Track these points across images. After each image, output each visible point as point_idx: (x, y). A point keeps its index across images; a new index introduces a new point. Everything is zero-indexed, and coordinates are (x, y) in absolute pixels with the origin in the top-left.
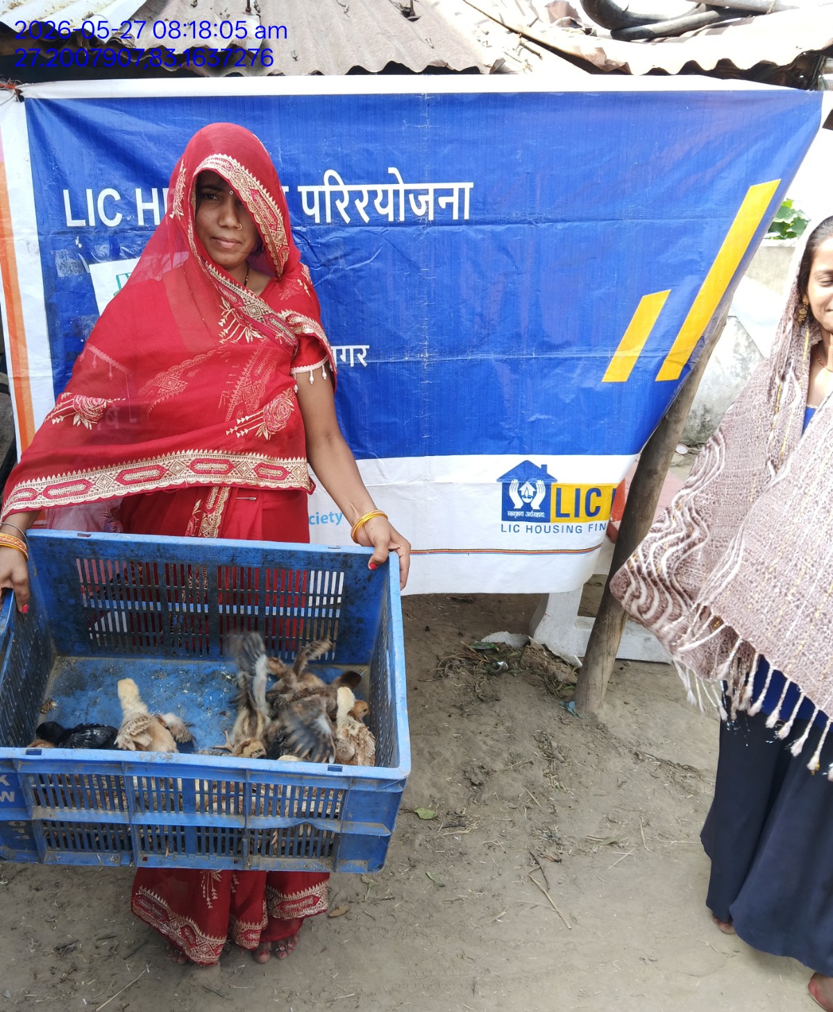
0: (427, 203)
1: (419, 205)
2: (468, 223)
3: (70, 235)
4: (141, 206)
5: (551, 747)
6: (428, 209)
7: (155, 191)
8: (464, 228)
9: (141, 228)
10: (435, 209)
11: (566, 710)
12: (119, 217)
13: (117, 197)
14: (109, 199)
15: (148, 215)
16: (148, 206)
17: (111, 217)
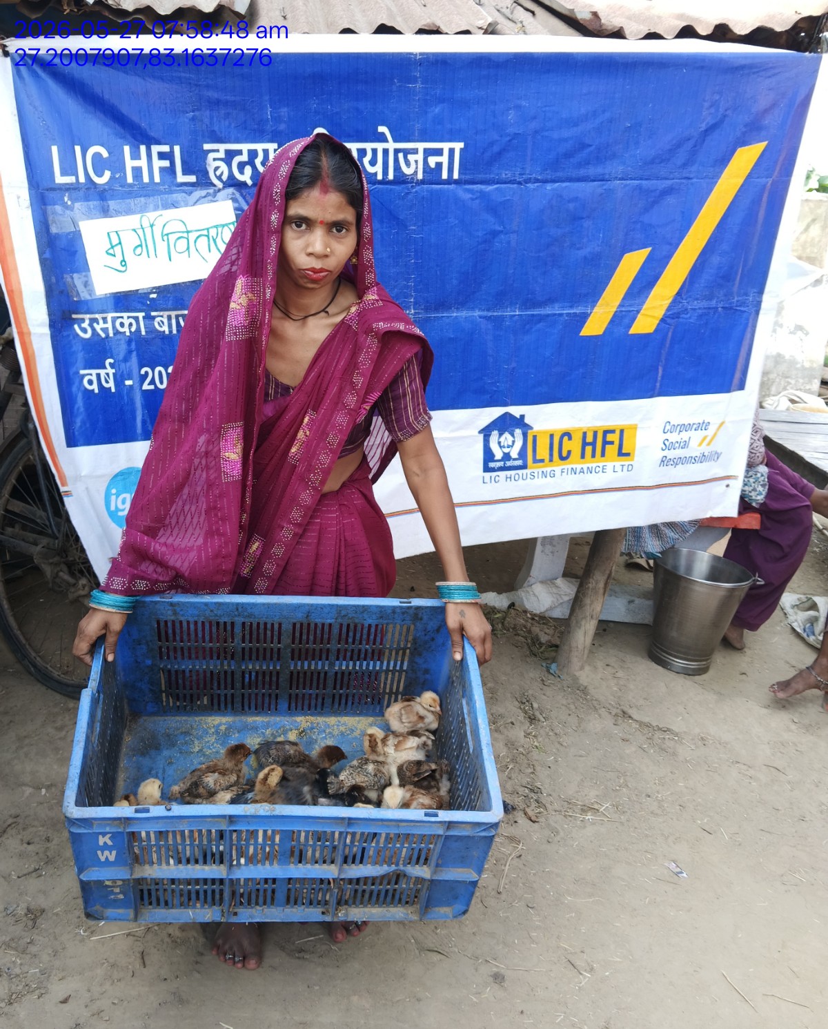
0: (416, 162)
1: (408, 164)
2: (456, 182)
3: (59, 191)
4: (130, 164)
5: (532, 707)
6: (417, 168)
7: (143, 148)
8: (452, 187)
9: (130, 185)
10: (424, 168)
11: (548, 671)
12: (107, 174)
13: (105, 154)
14: (97, 156)
15: (137, 172)
16: (136, 163)
17: (100, 175)
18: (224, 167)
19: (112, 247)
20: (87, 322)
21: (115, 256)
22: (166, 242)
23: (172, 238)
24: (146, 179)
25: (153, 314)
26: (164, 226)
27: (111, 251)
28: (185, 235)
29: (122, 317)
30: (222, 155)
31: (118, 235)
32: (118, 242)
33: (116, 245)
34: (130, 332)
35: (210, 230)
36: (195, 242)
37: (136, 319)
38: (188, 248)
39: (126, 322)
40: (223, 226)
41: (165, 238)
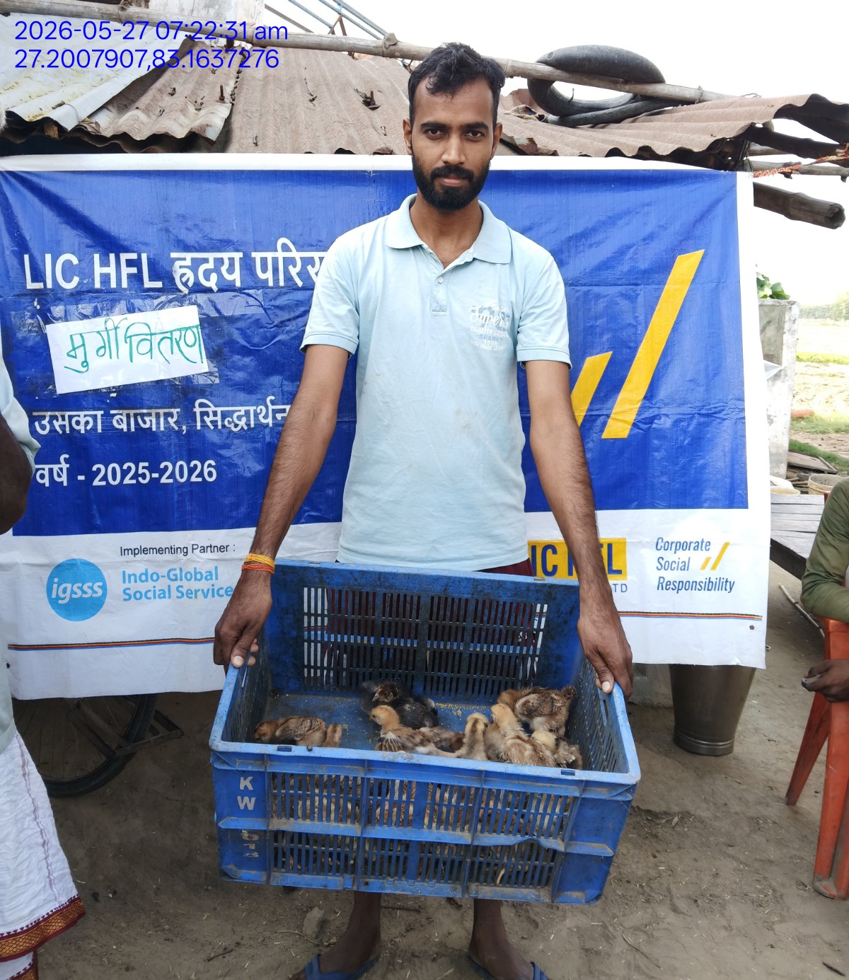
3: (29, 297)
4: (98, 270)
7: (112, 256)
9: (98, 291)
12: (76, 280)
13: (75, 261)
14: (67, 264)
15: (105, 278)
16: (105, 270)
17: (68, 280)
18: (190, 274)
19: (74, 349)
20: (47, 419)
21: (75, 357)
22: (128, 345)
23: (135, 340)
24: (113, 285)
25: (112, 412)
26: (128, 328)
27: (73, 353)
28: (149, 337)
29: (79, 416)
30: (188, 263)
31: (82, 337)
32: (81, 343)
33: (78, 347)
34: (86, 430)
35: (174, 333)
36: (159, 344)
37: (95, 417)
38: (151, 350)
39: (83, 420)
40: (187, 329)
41: (128, 340)
